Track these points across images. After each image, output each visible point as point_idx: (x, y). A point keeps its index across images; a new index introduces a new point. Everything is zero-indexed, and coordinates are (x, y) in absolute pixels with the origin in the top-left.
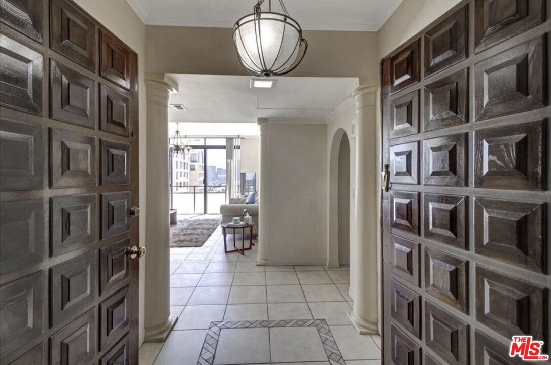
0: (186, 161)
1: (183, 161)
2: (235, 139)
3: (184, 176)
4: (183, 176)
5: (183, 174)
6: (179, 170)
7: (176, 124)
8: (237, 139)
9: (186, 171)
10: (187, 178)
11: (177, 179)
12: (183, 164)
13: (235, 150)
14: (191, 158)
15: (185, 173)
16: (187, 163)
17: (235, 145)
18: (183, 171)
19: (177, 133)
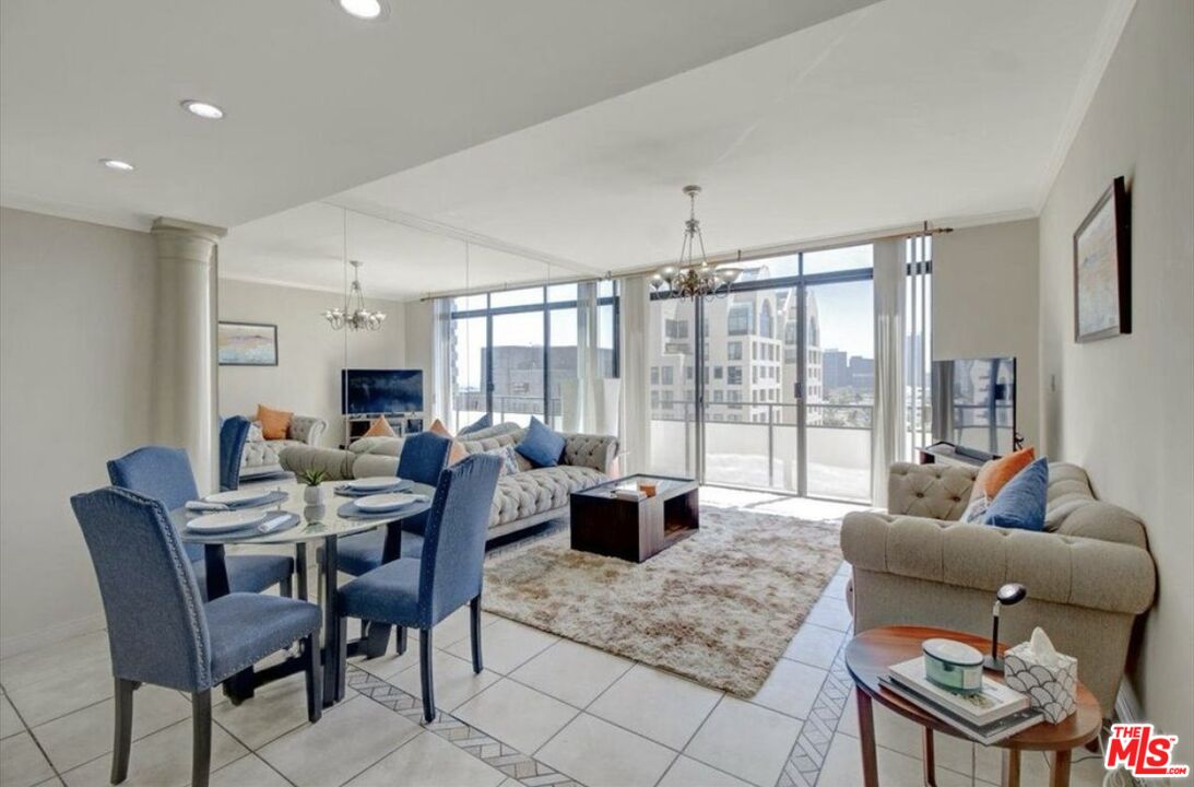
0: (775, 342)
1: (767, 341)
2: (909, 242)
3: (771, 376)
4: (767, 374)
5: (767, 371)
6: (759, 363)
7: (689, 198)
8: (919, 240)
9: (775, 364)
10: (778, 381)
11: (754, 382)
12: (767, 348)
13: (909, 279)
14: (786, 336)
15: (771, 368)
16: (778, 347)
17: (909, 260)
18: (767, 363)
19: (692, 226)
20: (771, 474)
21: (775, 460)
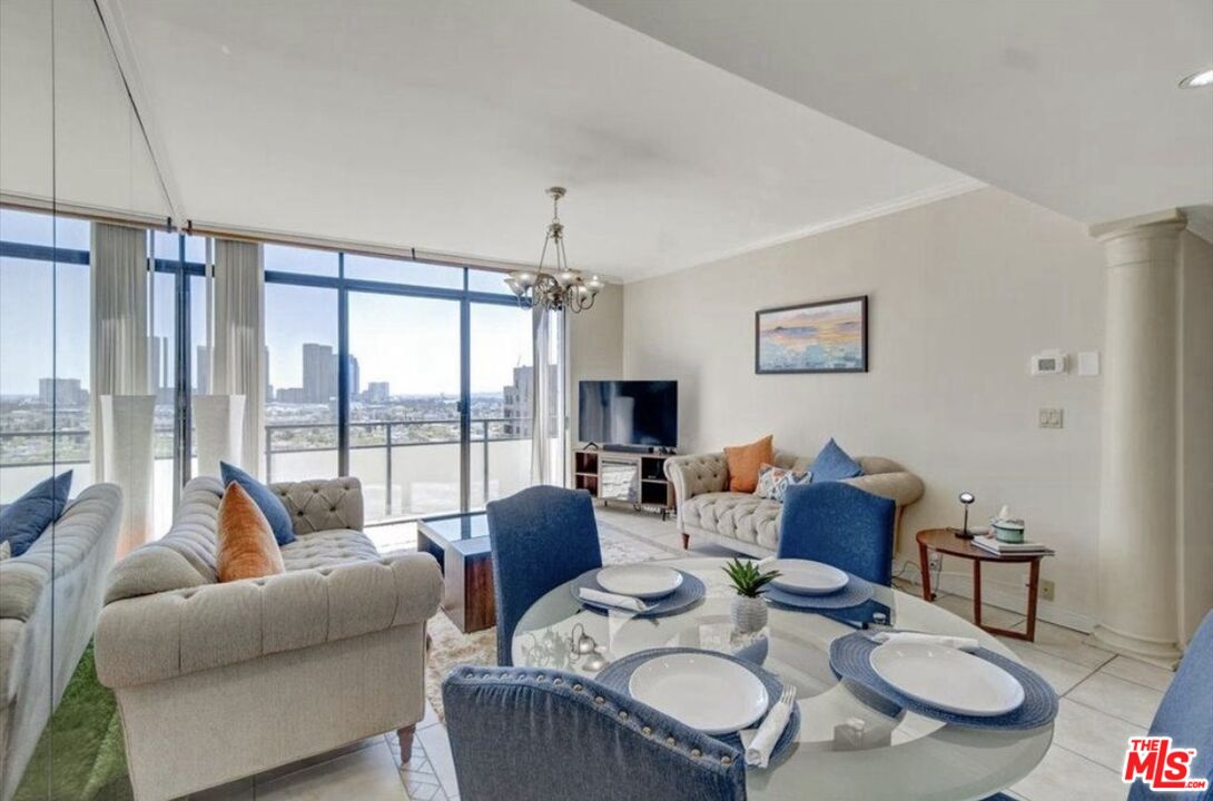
19: (557, 231)
20: (389, 502)
21: (394, 487)
